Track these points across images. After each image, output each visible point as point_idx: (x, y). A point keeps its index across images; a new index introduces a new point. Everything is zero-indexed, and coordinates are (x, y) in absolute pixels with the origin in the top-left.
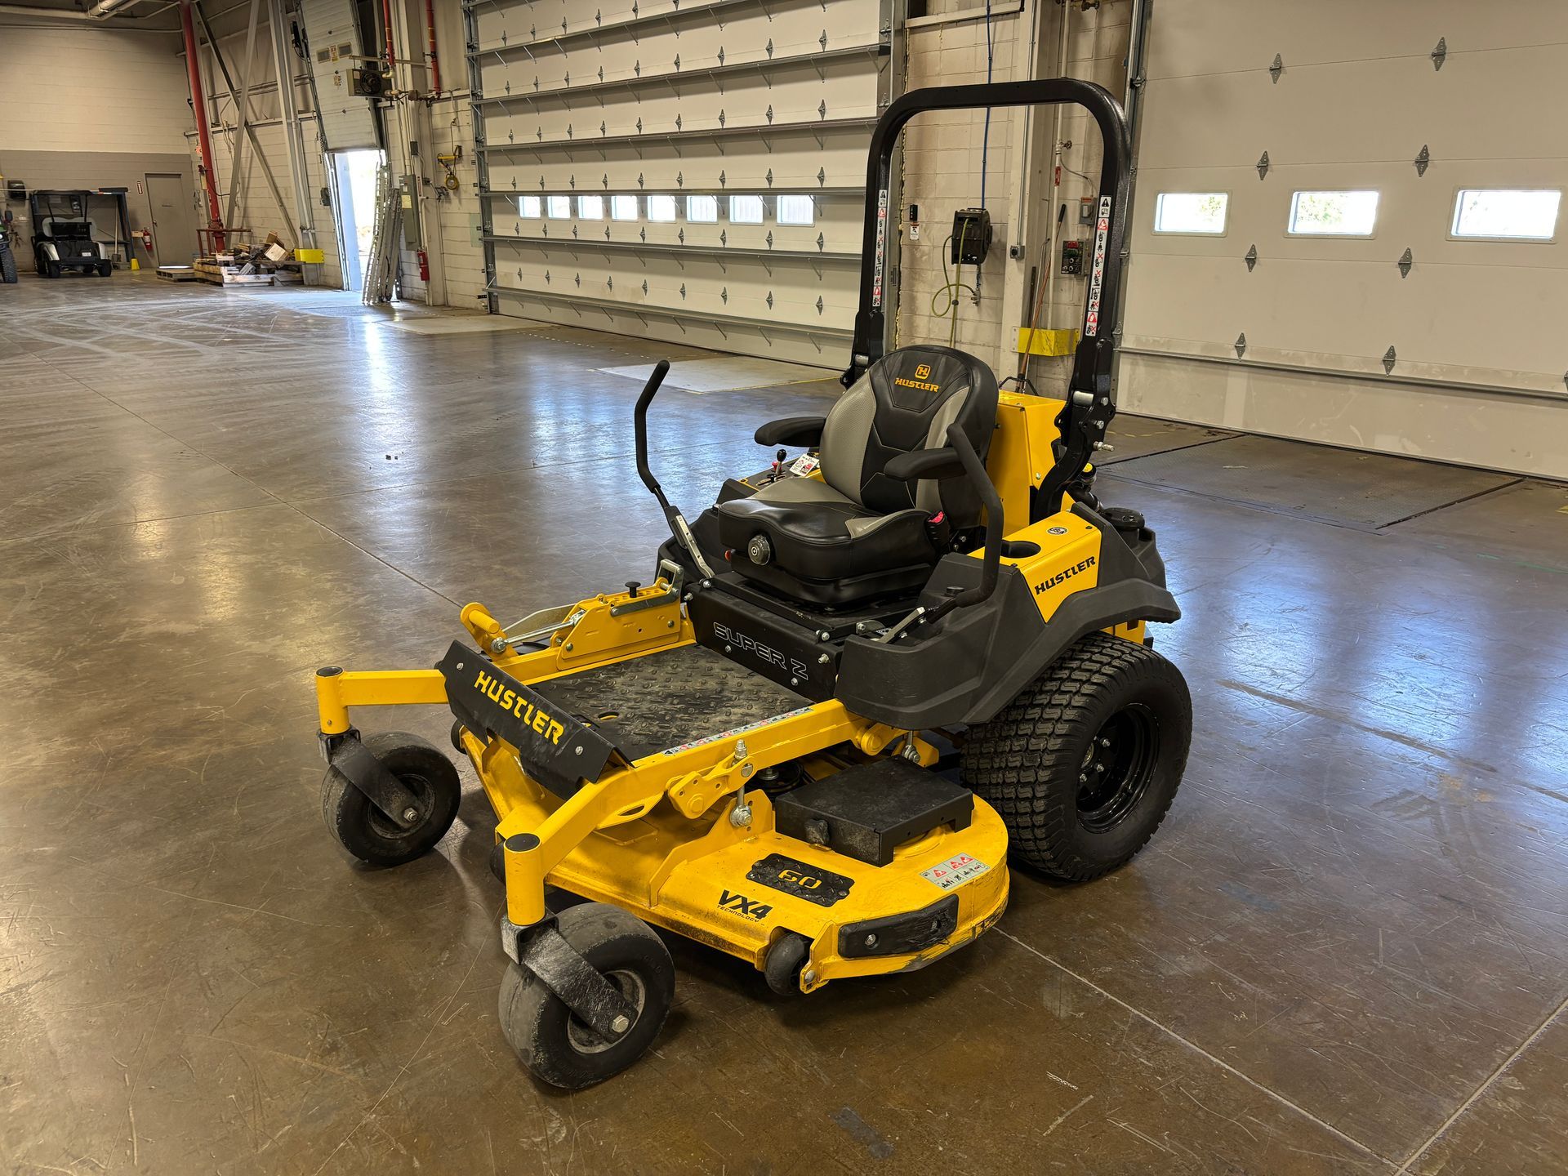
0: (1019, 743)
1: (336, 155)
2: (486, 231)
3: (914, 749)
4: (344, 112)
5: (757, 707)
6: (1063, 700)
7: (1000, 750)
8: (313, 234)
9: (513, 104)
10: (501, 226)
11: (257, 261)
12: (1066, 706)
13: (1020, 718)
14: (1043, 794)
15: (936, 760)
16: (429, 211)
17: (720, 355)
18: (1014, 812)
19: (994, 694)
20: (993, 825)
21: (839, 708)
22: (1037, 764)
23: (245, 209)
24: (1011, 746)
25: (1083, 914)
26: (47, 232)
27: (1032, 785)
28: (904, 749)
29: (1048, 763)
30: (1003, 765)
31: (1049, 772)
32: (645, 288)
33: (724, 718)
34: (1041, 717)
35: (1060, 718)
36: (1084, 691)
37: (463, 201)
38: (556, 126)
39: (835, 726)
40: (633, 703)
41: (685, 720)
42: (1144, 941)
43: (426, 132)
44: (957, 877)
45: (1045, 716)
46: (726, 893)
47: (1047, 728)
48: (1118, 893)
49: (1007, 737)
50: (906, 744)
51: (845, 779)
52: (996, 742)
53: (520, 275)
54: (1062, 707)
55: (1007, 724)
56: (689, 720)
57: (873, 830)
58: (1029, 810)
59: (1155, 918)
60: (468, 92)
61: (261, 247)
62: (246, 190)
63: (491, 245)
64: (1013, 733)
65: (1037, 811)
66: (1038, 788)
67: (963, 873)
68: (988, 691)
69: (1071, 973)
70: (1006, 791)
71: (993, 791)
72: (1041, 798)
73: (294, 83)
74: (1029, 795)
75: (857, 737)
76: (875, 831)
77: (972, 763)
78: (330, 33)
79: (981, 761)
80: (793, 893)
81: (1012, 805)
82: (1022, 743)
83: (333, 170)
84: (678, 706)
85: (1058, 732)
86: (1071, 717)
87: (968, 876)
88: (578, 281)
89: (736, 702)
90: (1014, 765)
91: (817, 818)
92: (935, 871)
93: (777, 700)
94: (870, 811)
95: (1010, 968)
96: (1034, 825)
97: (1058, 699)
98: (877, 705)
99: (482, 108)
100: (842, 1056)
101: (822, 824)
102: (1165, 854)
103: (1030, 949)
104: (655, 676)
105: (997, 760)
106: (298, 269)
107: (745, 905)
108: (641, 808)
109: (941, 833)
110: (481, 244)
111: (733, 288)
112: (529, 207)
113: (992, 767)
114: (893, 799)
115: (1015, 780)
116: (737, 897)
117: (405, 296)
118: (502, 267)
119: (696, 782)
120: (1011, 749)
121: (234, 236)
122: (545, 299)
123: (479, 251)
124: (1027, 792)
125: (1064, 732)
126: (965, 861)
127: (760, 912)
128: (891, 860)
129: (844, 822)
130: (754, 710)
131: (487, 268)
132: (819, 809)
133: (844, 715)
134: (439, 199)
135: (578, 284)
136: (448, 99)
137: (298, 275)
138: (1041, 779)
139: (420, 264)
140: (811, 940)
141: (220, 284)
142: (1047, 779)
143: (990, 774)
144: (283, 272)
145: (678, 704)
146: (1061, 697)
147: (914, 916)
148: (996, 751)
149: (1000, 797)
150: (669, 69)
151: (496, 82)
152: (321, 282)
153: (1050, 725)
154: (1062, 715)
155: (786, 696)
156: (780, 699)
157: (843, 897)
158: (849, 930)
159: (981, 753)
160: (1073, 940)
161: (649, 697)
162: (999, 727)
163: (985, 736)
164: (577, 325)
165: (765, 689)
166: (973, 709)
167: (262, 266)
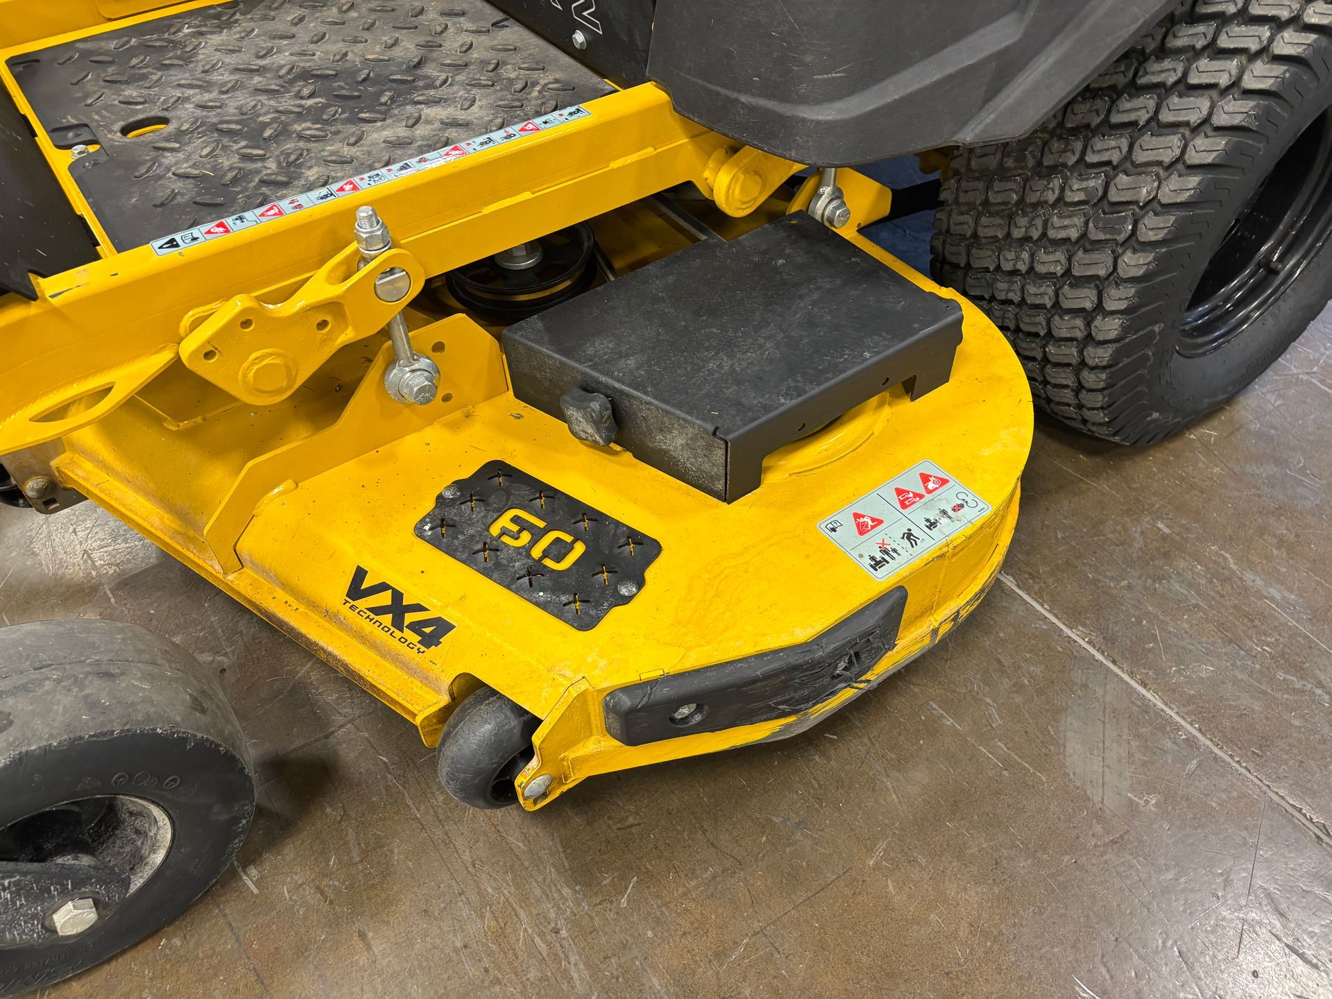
0: (1084, 184)
3: (838, 194)
5: (484, 102)
6: (1221, 72)
7: (1032, 198)
12: (1225, 91)
13: (1096, 120)
14: (1123, 305)
15: (885, 209)
18: (1042, 333)
19: (1051, 60)
20: (1000, 379)
21: (659, 107)
22: (1121, 238)
24: (1062, 189)
25: (1146, 520)
27: (1099, 284)
28: (816, 195)
29: (1152, 236)
30: (1035, 234)
31: (1151, 257)
33: (402, 132)
34: (1155, 117)
35: (1206, 121)
36: (1281, 48)
39: (649, 151)
40: (214, 95)
41: (308, 139)
42: (1278, 596)
44: (909, 536)
45: (1166, 116)
46: (360, 574)
47: (1166, 148)
48: (1216, 470)
49: (1054, 169)
50: (819, 185)
51: (671, 279)
52: (1026, 180)
54: (1214, 94)
55: (1060, 138)
56: (318, 139)
57: (711, 428)
58: (1079, 334)
59: (1297, 536)
64: (1072, 159)
65: (1100, 337)
66: (1113, 292)
67: (923, 524)
68: (1037, 53)
69: (1126, 677)
70: (1032, 289)
71: (1002, 286)
72: (1113, 313)
74: (1088, 305)
75: (707, 174)
76: (714, 434)
77: (964, 223)
79: (984, 220)
80: (509, 583)
81: (1041, 319)
82: (1092, 183)
84: (310, 102)
85: (1193, 157)
86: (1237, 120)
87: (934, 532)
89: (443, 92)
90: (1062, 234)
91: (589, 388)
92: (857, 516)
93: (534, 84)
94: (711, 372)
95: (999, 661)
96: (1083, 363)
97: (1207, 71)
98: (744, 98)
100: (624, 902)
101: (595, 405)
102: (1305, 377)
103: (1038, 607)
104: (294, 30)
105: (1022, 221)
107: (398, 608)
108: (107, 390)
109: (881, 405)
113: (1008, 235)
114: (770, 337)
115: (1059, 270)
116: (383, 587)
119: (246, 324)
120: (1060, 199)
124: (1085, 298)
125: (1209, 159)
126: (931, 486)
127: (428, 630)
128: (756, 484)
129: (645, 405)
130: (476, 113)
132: (594, 367)
133: (672, 122)
138: (1123, 272)
140: (536, 722)
142: (1141, 272)
143: (1000, 250)
145: (311, 96)
146: (1217, 65)
147: (793, 660)
148: (1021, 200)
149: (1017, 299)
153: (1175, 141)
154: (1210, 114)
155: (557, 76)
156: (542, 82)
157: (626, 600)
158: (626, 702)
159: (986, 203)
160: (1130, 587)
161: (257, 79)
162: (1039, 142)
163: (1001, 164)
165: (516, 59)
166: (991, 105)
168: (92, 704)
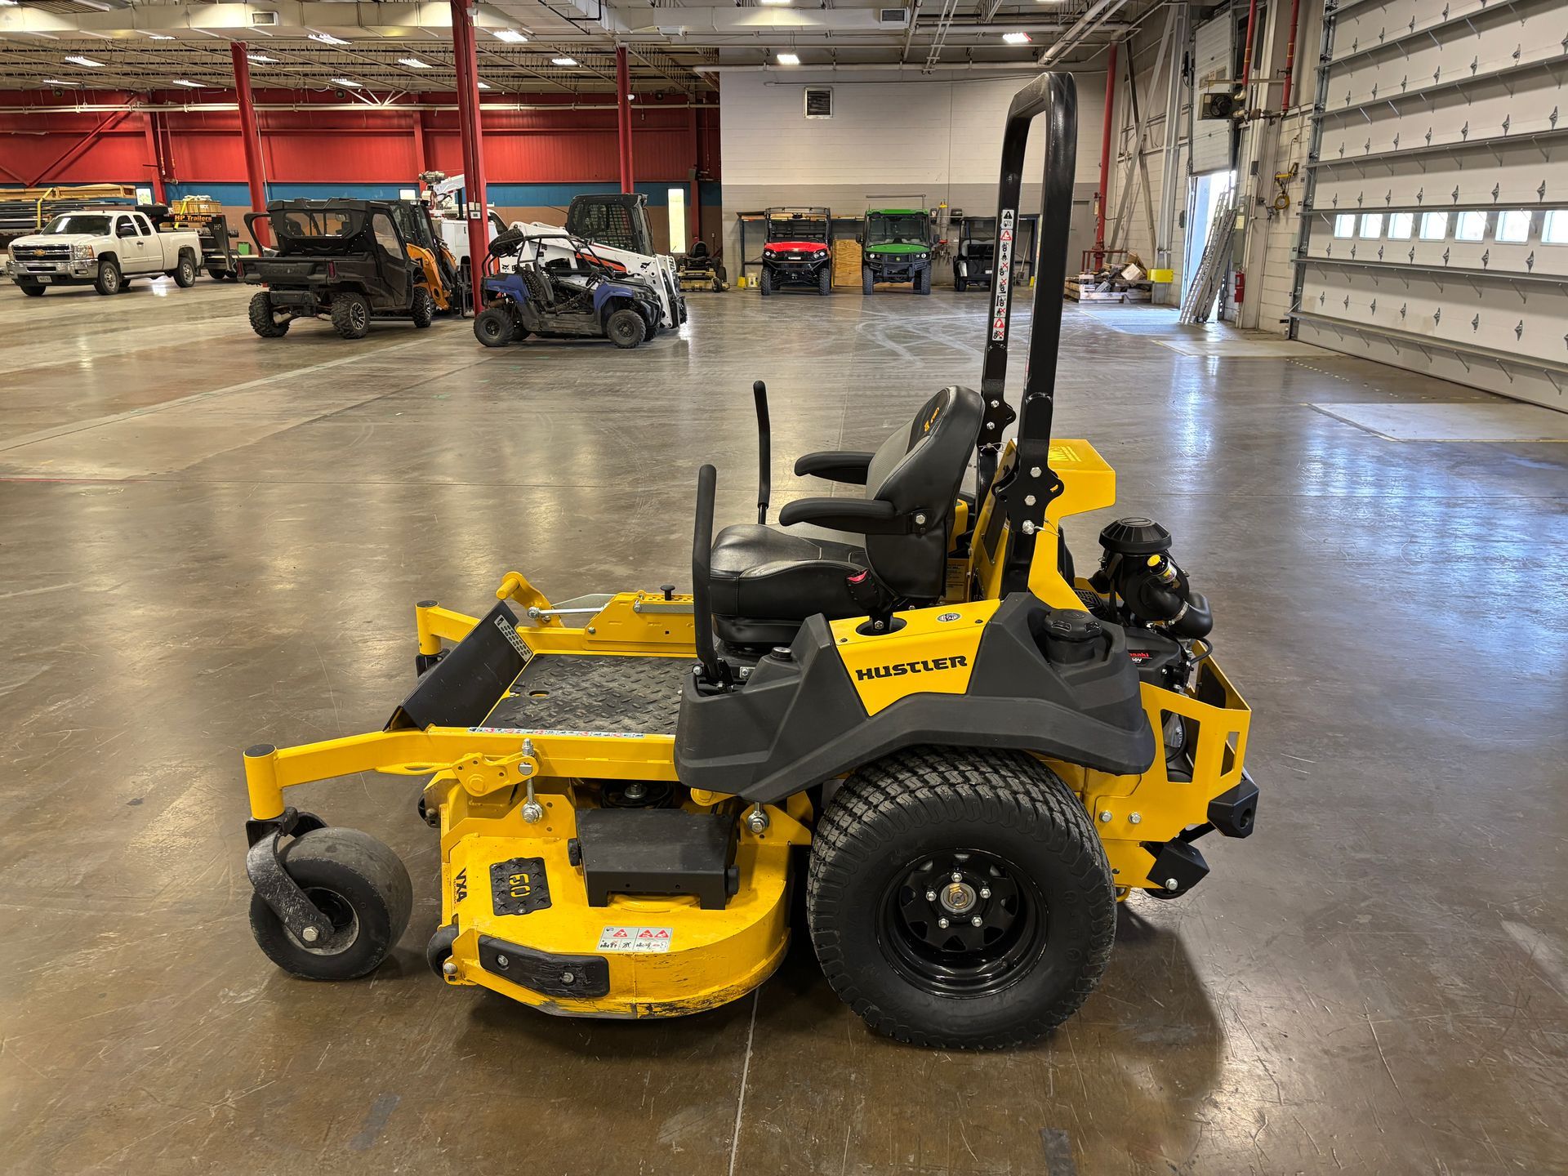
1: (1199, 178)
2: (1301, 252)
4: (1210, 135)
8: (1169, 255)
9: (1350, 115)
10: (1317, 248)
11: (1114, 282)
16: (1257, 231)
17: (1499, 399)
21: (670, 745)
23: (1128, 231)
26: (964, 253)
32: (1437, 317)
37: (1290, 221)
38: (1383, 137)
39: (667, 762)
40: (574, 690)
43: (1271, 150)
44: (626, 944)
46: (464, 871)
53: (1322, 299)
60: (1311, 107)
61: (1119, 267)
62: (1131, 214)
63: (1303, 265)
67: (637, 944)
68: (776, 770)
69: (739, 1111)
73: (1182, 112)
78: (1212, 59)
80: (495, 892)
83: (1193, 193)
87: (637, 948)
88: (1373, 307)
94: (614, 850)
99: (1322, 120)
100: (463, 1058)
103: (745, 1070)
106: (1149, 288)
107: (461, 886)
108: (427, 769)
110: (1293, 265)
111: (1531, 321)
112: (1344, 226)
116: (465, 877)
117: (1226, 317)
118: (1309, 291)
119: (475, 762)
121: (1115, 256)
122: (1339, 326)
123: (1291, 272)
126: (660, 935)
127: (460, 895)
128: (606, 905)
131: (1295, 290)
133: (670, 752)
134: (1270, 219)
135: (1374, 310)
136: (1295, 115)
137: (1147, 294)
139: (1236, 286)
141: (1077, 301)
144: (1134, 291)
147: (541, 956)
150: (1508, 63)
151: (1342, 92)
152: (1167, 301)
157: (517, 914)
160: (796, 1086)
164: (1364, 356)
167: (1117, 285)
168: (359, 861)
